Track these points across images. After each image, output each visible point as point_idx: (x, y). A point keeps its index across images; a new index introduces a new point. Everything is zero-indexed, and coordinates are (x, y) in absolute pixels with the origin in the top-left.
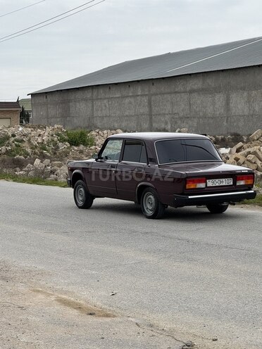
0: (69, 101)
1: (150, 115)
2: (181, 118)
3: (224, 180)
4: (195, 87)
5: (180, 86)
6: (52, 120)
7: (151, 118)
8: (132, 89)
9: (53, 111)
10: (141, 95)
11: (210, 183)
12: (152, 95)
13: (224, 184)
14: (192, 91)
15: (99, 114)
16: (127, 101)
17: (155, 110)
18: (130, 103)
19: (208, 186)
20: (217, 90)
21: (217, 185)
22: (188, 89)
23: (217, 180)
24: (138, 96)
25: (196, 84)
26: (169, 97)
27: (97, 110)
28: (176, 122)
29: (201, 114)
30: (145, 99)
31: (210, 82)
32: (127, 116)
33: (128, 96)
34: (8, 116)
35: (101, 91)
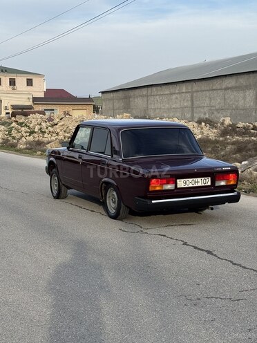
0: (130, 97)
1: (192, 108)
2: (217, 110)
3: (199, 179)
4: (230, 86)
5: (217, 84)
6: (117, 111)
7: (193, 110)
8: (178, 88)
9: (117, 105)
10: (186, 92)
11: (181, 183)
12: (194, 92)
13: (200, 184)
14: (227, 89)
15: (152, 106)
16: (174, 97)
17: (196, 103)
18: (177, 98)
19: (178, 187)
20: (248, 87)
21: (191, 185)
22: (223, 87)
23: (190, 180)
24: (183, 93)
25: (230, 82)
26: (208, 93)
27: (151, 104)
28: (213, 113)
29: (234, 106)
30: (189, 95)
31: (243, 81)
32: (174, 108)
33: (174, 93)
34: (84, 108)
35: (154, 89)
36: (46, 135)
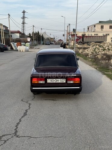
3: (59, 79)
19: (47, 82)
23: (54, 80)
36: (110, 51)
